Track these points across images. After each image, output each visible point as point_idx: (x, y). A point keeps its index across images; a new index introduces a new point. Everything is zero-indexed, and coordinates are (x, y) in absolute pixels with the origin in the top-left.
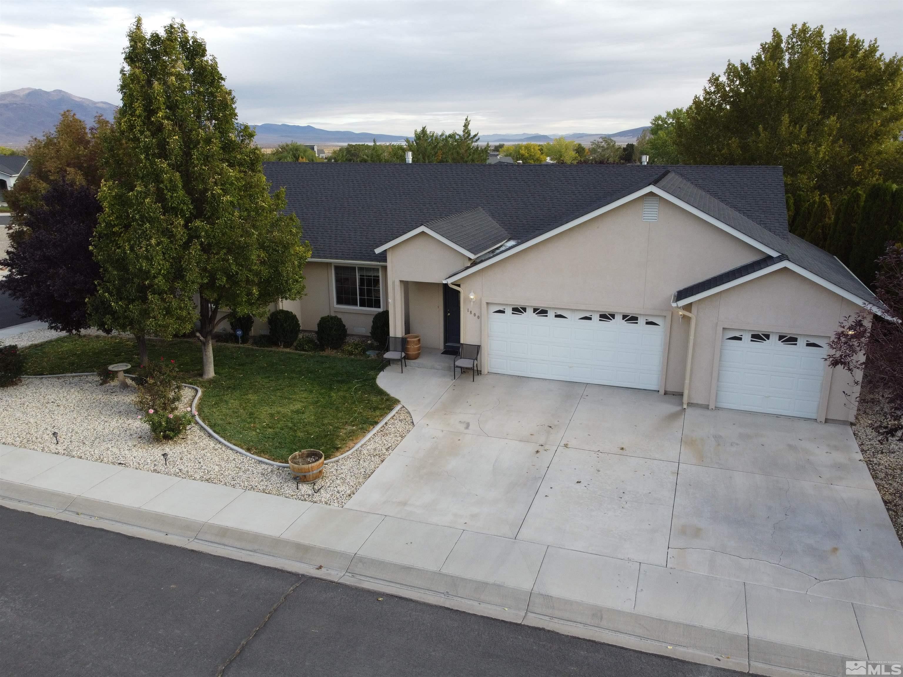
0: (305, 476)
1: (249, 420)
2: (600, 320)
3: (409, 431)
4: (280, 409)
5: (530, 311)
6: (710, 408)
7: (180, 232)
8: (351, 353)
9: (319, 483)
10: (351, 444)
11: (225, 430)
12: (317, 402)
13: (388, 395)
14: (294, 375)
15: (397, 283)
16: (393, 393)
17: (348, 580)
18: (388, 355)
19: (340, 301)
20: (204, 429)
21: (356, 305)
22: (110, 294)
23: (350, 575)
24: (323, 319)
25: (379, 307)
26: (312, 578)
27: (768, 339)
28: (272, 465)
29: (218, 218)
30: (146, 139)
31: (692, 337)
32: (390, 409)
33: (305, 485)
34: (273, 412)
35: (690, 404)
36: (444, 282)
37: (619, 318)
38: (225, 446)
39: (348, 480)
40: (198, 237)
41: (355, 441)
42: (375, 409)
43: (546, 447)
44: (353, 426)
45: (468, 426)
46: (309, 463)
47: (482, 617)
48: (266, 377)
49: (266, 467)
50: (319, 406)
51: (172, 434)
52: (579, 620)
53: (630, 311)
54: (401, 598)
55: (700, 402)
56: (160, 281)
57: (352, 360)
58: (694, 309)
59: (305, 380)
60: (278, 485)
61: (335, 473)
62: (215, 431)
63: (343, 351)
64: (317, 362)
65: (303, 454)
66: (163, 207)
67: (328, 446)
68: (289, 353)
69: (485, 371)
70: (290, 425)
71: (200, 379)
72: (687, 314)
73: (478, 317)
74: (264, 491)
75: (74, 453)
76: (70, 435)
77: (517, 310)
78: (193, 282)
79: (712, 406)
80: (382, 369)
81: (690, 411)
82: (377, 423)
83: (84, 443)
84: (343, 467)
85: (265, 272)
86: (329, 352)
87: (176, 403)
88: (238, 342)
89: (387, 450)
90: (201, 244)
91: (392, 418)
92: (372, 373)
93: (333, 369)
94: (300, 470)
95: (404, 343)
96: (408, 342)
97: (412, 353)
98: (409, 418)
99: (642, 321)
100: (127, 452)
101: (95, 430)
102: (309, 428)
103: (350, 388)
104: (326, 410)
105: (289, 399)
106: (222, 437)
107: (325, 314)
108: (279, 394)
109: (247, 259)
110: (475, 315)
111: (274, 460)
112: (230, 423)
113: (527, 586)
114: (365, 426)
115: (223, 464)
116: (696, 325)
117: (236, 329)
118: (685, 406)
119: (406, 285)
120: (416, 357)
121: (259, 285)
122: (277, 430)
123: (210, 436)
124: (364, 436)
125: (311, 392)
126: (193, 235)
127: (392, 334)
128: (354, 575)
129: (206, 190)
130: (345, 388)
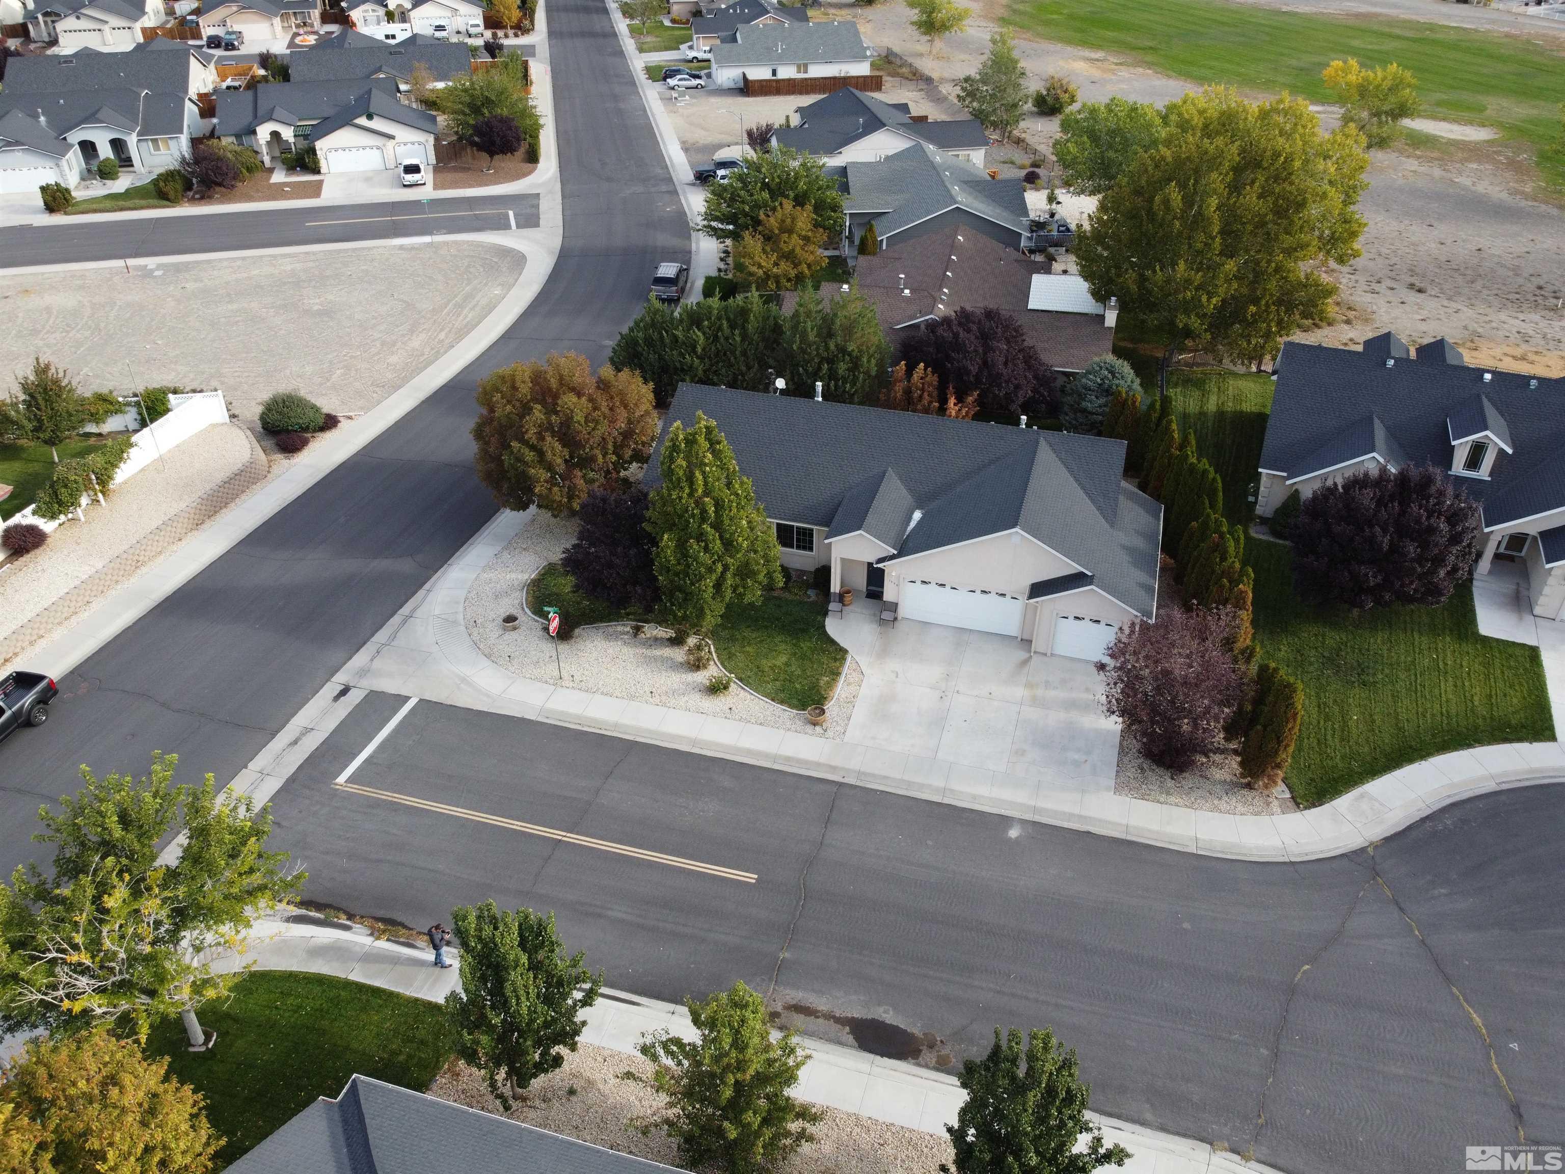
0: (817, 721)
1: (760, 673)
2: (981, 594)
3: (862, 680)
4: (774, 661)
5: (933, 583)
8: (796, 594)
9: (825, 726)
10: (831, 693)
11: (748, 682)
12: (795, 654)
13: (838, 645)
16: (841, 641)
18: (830, 606)
20: (736, 683)
21: (793, 547)
25: (811, 549)
26: (842, 783)
27: (1084, 620)
28: (793, 712)
31: (1038, 617)
33: (817, 727)
34: (771, 664)
35: (1035, 652)
37: (993, 594)
38: (757, 696)
39: (839, 722)
41: (833, 691)
42: (835, 659)
43: (947, 693)
44: (827, 677)
45: (897, 675)
46: (820, 715)
47: (924, 800)
49: (789, 713)
50: (798, 658)
51: (723, 690)
52: (966, 800)
53: (1002, 590)
54: (886, 792)
55: (1042, 651)
60: (803, 727)
61: (830, 717)
62: (744, 685)
63: (790, 592)
65: (813, 709)
67: (819, 696)
69: (899, 618)
70: (788, 677)
72: (1035, 604)
73: (897, 585)
74: (796, 732)
75: (668, 705)
77: (924, 583)
79: (1049, 654)
80: (828, 616)
81: (1036, 659)
82: (840, 674)
83: (669, 696)
84: (833, 713)
89: (853, 697)
91: (848, 668)
92: (820, 619)
94: (815, 718)
96: (842, 596)
97: (846, 602)
98: (859, 667)
99: (1008, 597)
100: (700, 703)
101: (666, 684)
102: (800, 680)
103: (811, 637)
104: (804, 662)
105: (776, 651)
106: (750, 689)
108: (766, 645)
110: (894, 584)
111: (792, 708)
112: (750, 677)
113: (942, 785)
114: (834, 677)
116: (1041, 610)
118: (1032, 654)
119: (843, 560)
120: (849, 606)
123: (742, 688)
124: (837, 686)
125: (786, 642)
127: (832, 590)
128: (861, 781)
130: (808, 637)
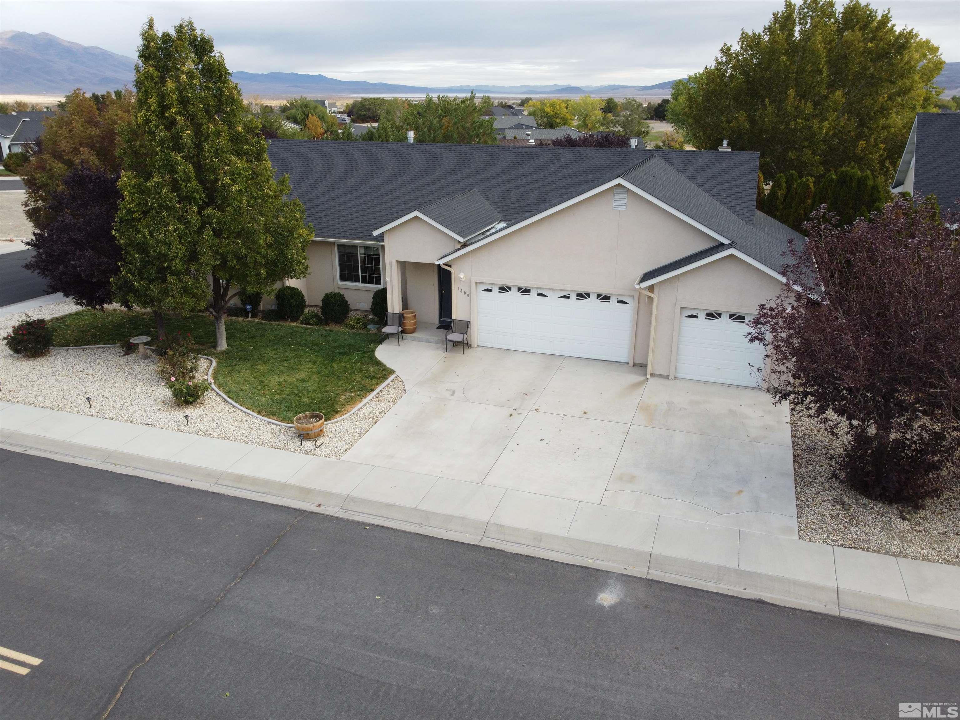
0: (308, 434)
1: (259, 387)
2: (577, 299)
3: (400, 397)
4: (286, 378)
5: (514, 290)
6: (670, 378)
7: (194, 219)
8: (353, 327)
9: (320, 440)
10: (348, 408)
11: (238, 396)
12: (320, 372)
13: (385, 366)
14: (300, 348)
15: (395, 264)
16: (389, 364)
17: (342, 514)
18: (386, 330)
19: (343, 278)
20: (220, 395)
21: (358, 281)
22: (133, 274)
23: (344, 511)
24: (327, 295)
25: (380, 284)
26: (312, 513)
27: (720, 317)
28: (280, 425)
29: (228, 206)
30: (162, 133)
31: (654, 315)
32: (385, 378)
33: (308, 442)
34: (281, 380)
35: (652, 375)
36: (437, 263)
37: (593, 297)
38: (239, 409)
39: (345, 438)
40: (210, 223)
41: (353, 406)
42: (372, 378)
43: (520, 411)
44: (352, 392)
45: (454, 392)
46: (312, 423)
47: (447, 540)
48: (274, 350)
49: (274, 427)
50: (323, 375)
51: (191, 399)
52: (523, 542)
53: (604, 291)
54: (383, 527)
55: (661, 373)
56: (177, 264)
57: (354, 334)
58: (656, 290)
59: (310, 352)
60: (285, 442)
61: (334, 432)
62: (229, 397)
63: (346, 326)
64: (322, 335)
65: (306, 416)
66: (178, 196)
67: (329, 410)
68: (296, 327)
69: (475, 343)
70: (296, 392)
71: (214, 351)
72: (650, 294)
73: (468, 295)
74: (273, 447)
75: (106, 416)
76: (101, 400)
77: (503, 289)
78: (207, 264)
79: (672, 376)
80: (380, 342)
81: (652, 381)
82: (373, 390)
83: (114, 407)
84: (341, 427)
85: (271, 254)
86: (332, 327)
87: (194, 372)
88: (248, 317)
89: (380, 413)
90: (214, 230)
91: (387, 386)
92: (371, 345)
93: (336, 342)
94: (303, 429)
95: (401, 318)
96: (404, 317)
97: (408, 327)
98: (402, 386)
99: (614, 300)
100: (153, 414)
101: (122, 395)
102: (312, 394)
103: (350, 359)
104: (328, 379)
105: (296, 369)
106: (235, 401)
107: (328, 291)
108: (286, 365)
109: (255, 243)
110: (465, 293)
111: (281, 421)
112: (242, 390)
113: (485, 518)
114: (362, 393)
115: (237, 424)
116: (658, 304)
117: (246, 304)
118: (648, 377)
119: (403, 266)
120: (413, 331)
121: (266, 265)
122: (284, 396)
123: (225, 401)
124: (361, 402)
125: (315, 362)
126: (206, 221)
127: (390, 310)
128: (346, 511)
129: (217, 180)
130: (346, 359)
